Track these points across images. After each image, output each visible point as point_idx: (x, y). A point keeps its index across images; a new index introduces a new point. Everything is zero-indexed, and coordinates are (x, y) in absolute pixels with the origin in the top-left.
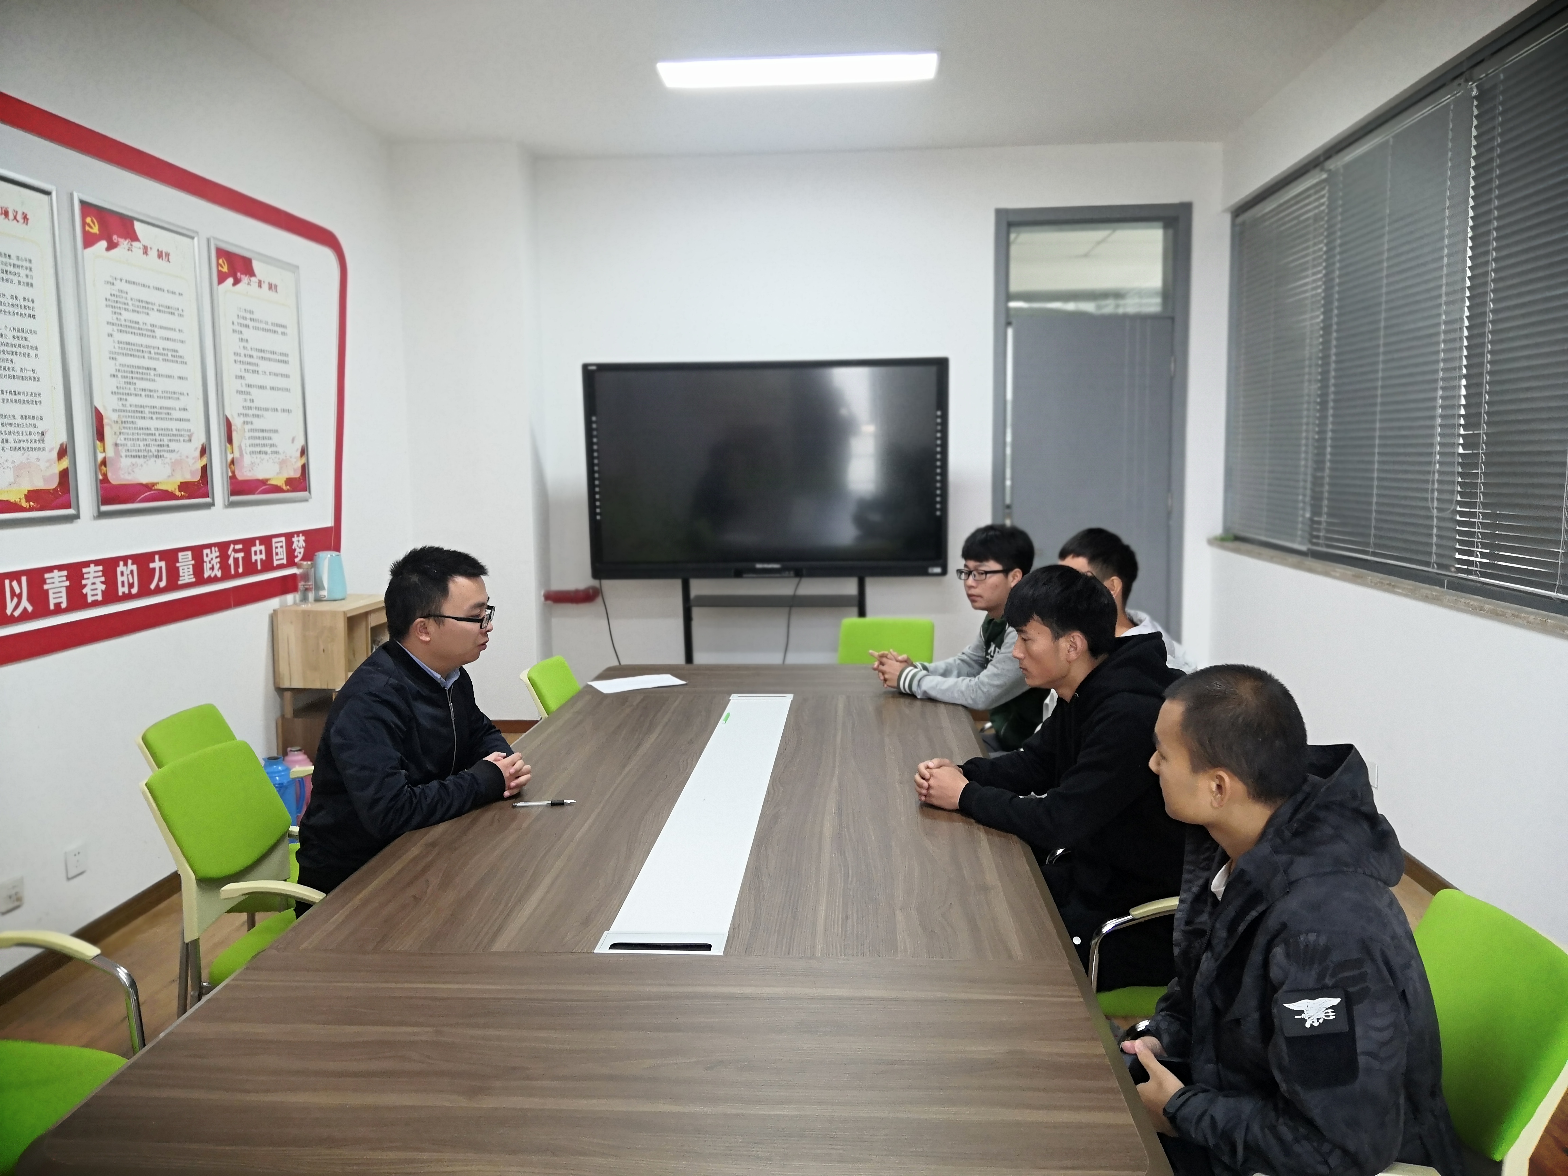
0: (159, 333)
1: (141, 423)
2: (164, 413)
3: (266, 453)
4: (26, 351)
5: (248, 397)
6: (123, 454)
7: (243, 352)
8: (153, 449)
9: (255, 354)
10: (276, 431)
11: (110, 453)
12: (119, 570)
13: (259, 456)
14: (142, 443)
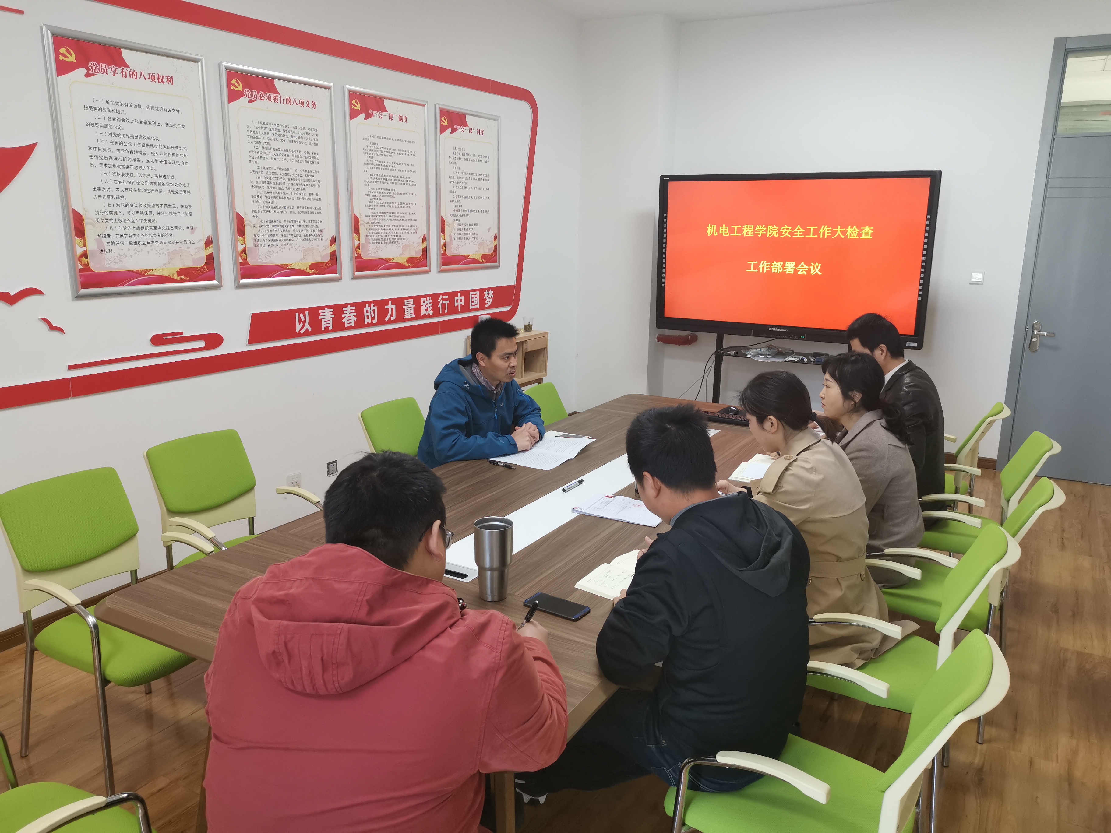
0: (398, 167)
1: (383, 223)
2: (399, 216)
3: (468, 239)
4: (313, 183)
5: (458, 204)
6: (371, 241)
7: (456, 176)
8: (391, 238)
9: (464, 176)
10: (476, 225)
11: (363, 241)
12: (365, 309)
13: (463, 240)
14: (383, 235)
